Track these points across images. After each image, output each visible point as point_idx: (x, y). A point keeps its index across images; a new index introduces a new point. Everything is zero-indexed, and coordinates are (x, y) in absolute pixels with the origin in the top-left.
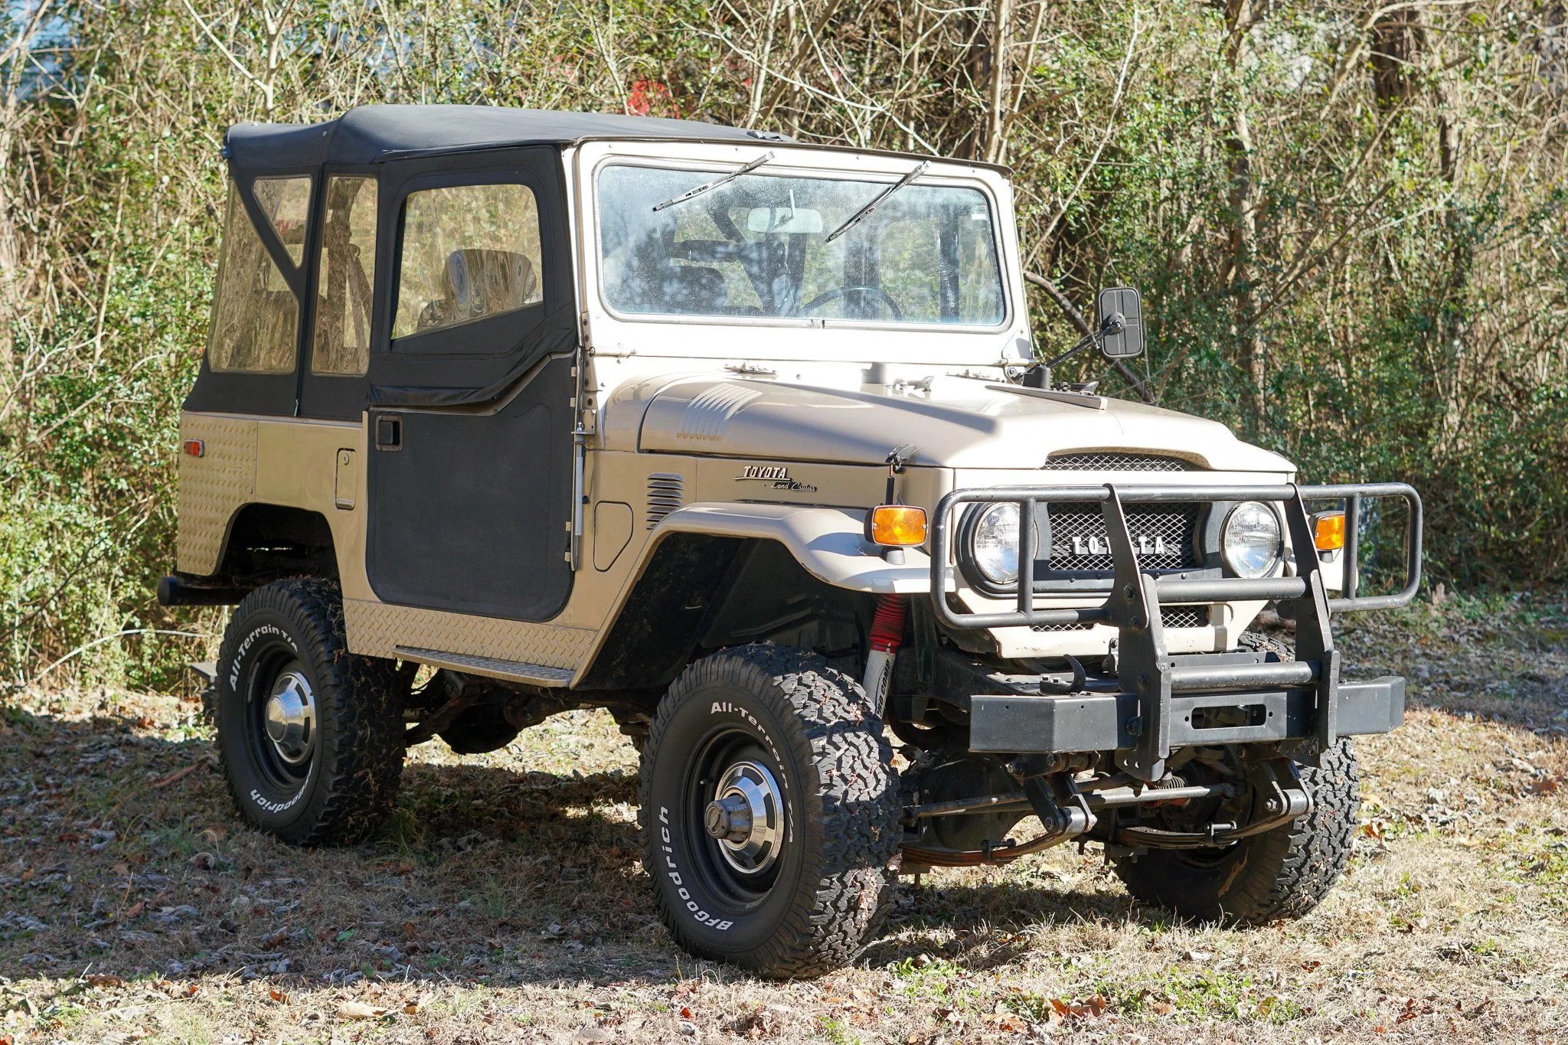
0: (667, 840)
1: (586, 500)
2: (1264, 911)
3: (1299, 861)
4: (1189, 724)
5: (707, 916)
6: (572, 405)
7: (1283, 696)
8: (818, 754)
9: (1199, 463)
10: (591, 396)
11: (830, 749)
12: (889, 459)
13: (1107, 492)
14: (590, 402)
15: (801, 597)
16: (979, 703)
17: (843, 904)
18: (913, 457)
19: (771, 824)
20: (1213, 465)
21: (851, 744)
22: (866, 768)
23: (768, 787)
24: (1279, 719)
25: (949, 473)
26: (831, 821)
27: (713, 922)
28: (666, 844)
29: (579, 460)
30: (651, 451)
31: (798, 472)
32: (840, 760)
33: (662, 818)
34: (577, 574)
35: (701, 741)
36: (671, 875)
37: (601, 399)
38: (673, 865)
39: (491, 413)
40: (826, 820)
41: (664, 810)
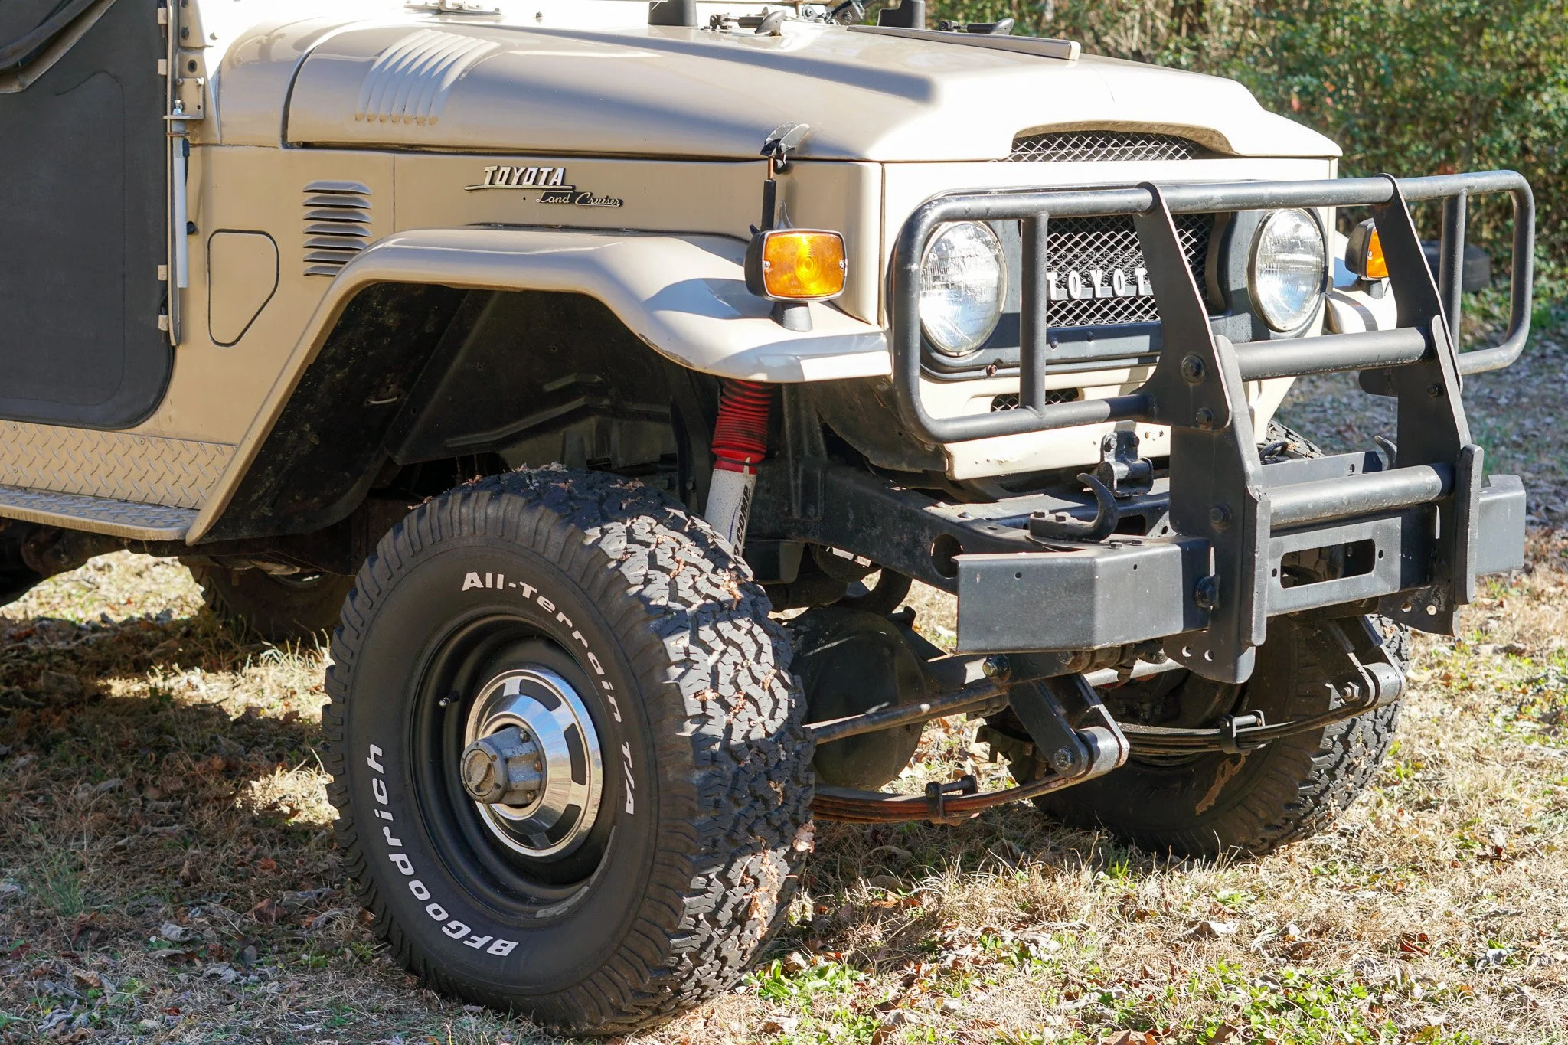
0: (383, 799)
1: (191, 228)
2: (1270, 835)
3: (1333, 759)
4: (1277, 580)
5: (466, 930)
6: (161, 71)
7: (1396, 522)
8: (678, 664)
9: (1215, 145)
10: (192, 56)
11: (697, 653)
12: (767, 149)
13: (1146, 197)
14: (192, 66)
15: (570, 380)
16: (973, 570)
17: (725, 915)
18: (806, 145)
19: (579, 775)
20: (1237, 148)
21: (728, 642)
22: (756, 681)
23: (571, 712)
24: (1391, 561)
25: (872, 171)
26: (705, 778)
27: (480, 942)
28: (381, 807)
29: (179, 162)
30: (307, 145)
31: (585, 175)
32: (714, 674)
33: (372, 763)
34: (181, 353)
35: (441, 635)
36: (393, 857)
37: (212, 60)
38: (397, 842)
39: (14, 88)
40: (698, 776)
41: (374, 750)
